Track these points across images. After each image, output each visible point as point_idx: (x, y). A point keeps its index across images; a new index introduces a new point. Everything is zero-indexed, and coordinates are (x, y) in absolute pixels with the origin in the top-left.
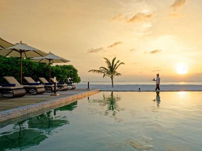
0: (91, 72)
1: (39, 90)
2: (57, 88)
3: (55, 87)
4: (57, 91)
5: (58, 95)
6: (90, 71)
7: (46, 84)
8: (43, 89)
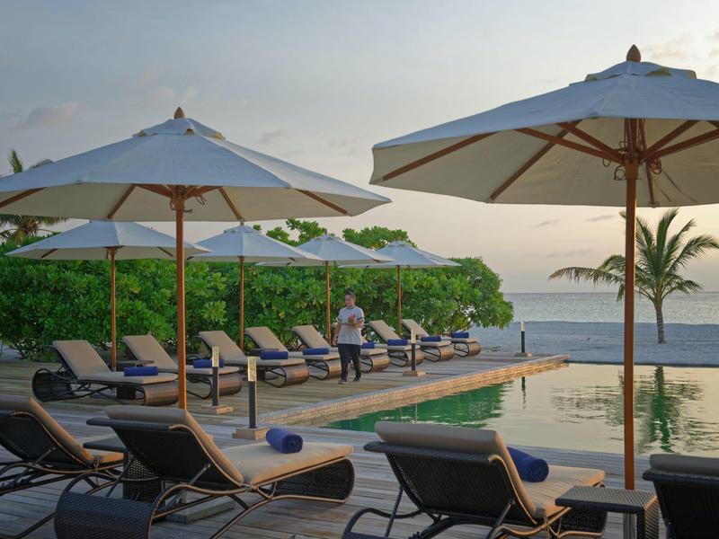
0: (564, 277)
1: (376, 361)
2: (419, 355)
3: (413, 351)
4: (420, 362)
5: (421, 374)
6: (558, 273)
7: (390, 343)
8: (386, 359)
